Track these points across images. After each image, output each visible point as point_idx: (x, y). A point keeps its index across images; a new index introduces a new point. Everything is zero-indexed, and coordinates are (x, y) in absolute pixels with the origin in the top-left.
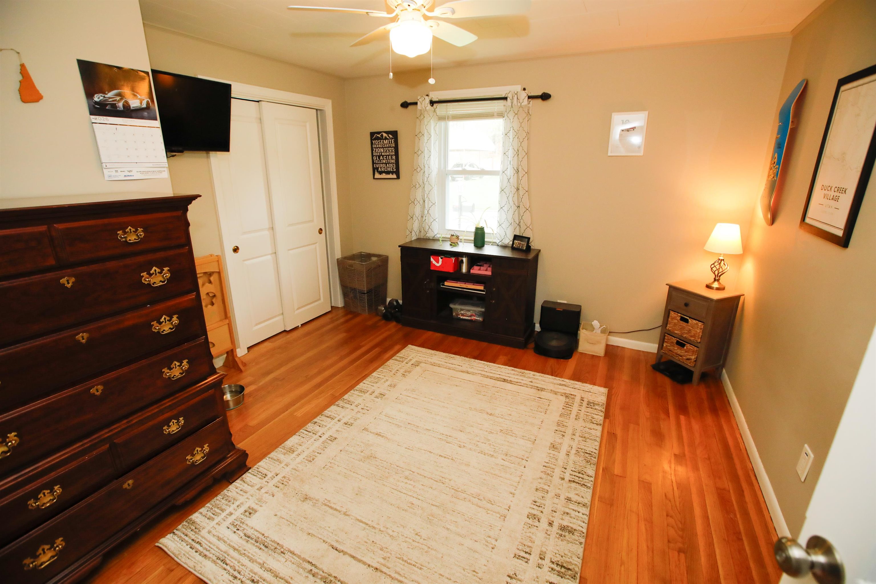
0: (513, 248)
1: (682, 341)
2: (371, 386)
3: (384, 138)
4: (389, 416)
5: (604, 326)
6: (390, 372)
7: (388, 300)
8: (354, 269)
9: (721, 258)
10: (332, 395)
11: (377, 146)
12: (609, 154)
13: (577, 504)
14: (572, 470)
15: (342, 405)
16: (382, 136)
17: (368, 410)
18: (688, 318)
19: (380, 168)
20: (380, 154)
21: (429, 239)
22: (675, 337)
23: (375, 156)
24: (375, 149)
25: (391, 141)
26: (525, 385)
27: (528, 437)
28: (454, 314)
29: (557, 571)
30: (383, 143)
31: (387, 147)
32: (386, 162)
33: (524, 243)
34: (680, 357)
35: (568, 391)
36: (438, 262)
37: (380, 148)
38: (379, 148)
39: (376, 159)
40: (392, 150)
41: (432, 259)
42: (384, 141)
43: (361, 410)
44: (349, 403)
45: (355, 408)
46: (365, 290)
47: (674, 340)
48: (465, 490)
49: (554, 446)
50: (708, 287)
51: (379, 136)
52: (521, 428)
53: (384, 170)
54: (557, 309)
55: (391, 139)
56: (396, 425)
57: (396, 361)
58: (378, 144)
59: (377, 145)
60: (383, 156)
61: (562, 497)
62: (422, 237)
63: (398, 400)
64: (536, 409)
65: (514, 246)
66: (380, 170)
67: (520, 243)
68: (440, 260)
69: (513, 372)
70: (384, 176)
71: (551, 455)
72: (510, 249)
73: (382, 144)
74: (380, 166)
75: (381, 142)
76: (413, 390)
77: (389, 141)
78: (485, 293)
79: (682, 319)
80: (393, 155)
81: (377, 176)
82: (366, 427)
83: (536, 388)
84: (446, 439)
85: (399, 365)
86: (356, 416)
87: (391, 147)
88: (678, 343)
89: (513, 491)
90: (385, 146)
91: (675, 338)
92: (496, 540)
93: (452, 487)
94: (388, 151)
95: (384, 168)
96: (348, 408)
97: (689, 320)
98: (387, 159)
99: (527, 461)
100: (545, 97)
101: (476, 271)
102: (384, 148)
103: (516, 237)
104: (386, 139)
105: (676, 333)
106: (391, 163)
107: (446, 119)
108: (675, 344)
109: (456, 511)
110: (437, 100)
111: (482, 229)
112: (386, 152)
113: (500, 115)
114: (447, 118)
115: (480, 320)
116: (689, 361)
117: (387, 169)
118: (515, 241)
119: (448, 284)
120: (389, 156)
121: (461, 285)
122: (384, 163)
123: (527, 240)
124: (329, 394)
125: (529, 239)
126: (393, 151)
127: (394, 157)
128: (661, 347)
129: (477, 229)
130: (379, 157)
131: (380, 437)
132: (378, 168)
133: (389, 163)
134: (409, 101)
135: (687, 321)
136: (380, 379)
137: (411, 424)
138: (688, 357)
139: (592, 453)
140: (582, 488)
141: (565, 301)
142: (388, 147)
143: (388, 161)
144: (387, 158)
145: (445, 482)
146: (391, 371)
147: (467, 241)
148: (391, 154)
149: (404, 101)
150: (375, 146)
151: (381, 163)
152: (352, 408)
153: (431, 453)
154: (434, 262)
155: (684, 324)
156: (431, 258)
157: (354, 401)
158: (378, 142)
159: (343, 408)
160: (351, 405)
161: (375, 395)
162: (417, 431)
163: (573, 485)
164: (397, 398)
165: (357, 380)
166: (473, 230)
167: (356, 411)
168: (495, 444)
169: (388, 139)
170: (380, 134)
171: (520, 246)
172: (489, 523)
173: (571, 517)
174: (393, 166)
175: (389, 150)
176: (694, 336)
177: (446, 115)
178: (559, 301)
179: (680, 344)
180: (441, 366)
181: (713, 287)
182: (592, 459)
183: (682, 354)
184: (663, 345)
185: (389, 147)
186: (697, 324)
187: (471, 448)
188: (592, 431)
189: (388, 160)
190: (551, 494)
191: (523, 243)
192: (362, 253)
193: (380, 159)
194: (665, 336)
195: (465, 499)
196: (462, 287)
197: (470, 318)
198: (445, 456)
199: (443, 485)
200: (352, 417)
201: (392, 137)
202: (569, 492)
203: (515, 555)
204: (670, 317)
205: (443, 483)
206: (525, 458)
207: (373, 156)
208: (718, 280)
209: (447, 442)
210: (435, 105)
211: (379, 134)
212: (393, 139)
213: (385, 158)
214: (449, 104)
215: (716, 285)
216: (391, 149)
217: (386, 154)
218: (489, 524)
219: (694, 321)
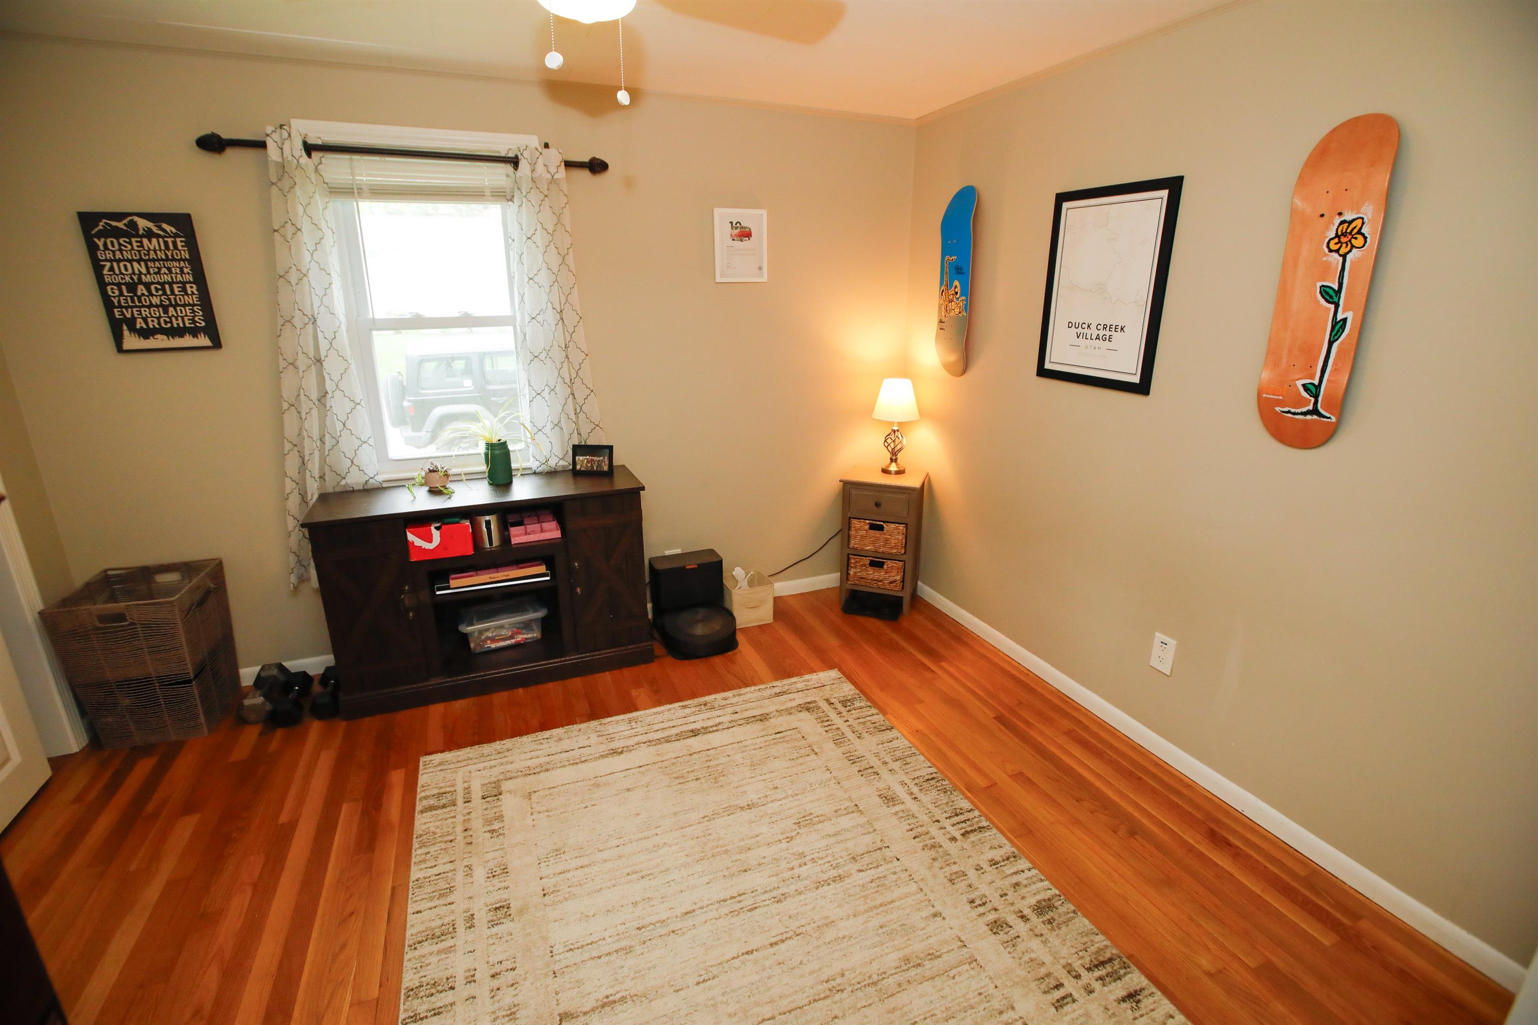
0: (576, 473)
1: (879, 560)
2: (445, 907)
3: (141, 232)
4: (579, 945)
5: (752, 573)
6: (453, 844)
7: (248, 674)
8: (132, 624)
9: (895, 428)
10: (357, 1004)
11: (118, 255)
12: (718, 280)
13: (1008, 862)
14: (946, 818)
15: (425, 1007)
16: (133, 225)
17: (513, 969)
18: (882, 523)
19: (139, 320)
20: (132, 278)
21: (354, 491)
22: (866, 557)
23: (110, 284)
24: (108, 264)
25: (175, 243)
26: (734, 724)
27: (843, 807)
28: (472, 645)
29: (1107, 976)
30: (142, 246)
31: (158, 260)
32: (161, 301)
33: (602, 458)
34: (880, 583)
35: (800, 699)
36: (430, 540)
37: (130, 261)
38: (124, 260)
39: (121, 294)
40: (181, 269)
41: (411, 537)
42: (145, 241)
43: (495, 983)
44: (440, 988)
45: (471, 989)
46: (191, 671)
47: (867, 561)
48: (881, 971)
49: (886, 798)
50: (885, 471)
51: (120, 225)
52: (818, 800)
53: (159, 323)
54: (688, 567)
55: (170, 237)
56: (617, 951)
57: (435, 812)
58: (121, 250)
59: (114, 252)
60: (147, 286)
61: (985, 866)
62: (330, 490)
63: (552, 895)
64: (796, 755)
65: (578, 467)
66: (140, 324)
67: (592, 460)
68: (436, 535)
69: (687, 711)
70: (161, 341)
71: (901, 814)
72: (571, 474)
73: (139, 251)
74: (141, 314)
75: (130, 243)
76: (558, 852)
77: (166, 243)
78: (548, 578)
79: (873, 527)
80: (190, 282)
81: (131, 341)
82: (561, 1009)
83: (753, 719)
84: (739, 906)
85: (454, 817)
86: (501, 1004)
87: (174, 259)
88: (873, 564)
89: (933, 910)
90: (152, 255)
91: (868, 558)
92: (1013, 1008)
93: (859, 983)
94: (164, 270)
95: (159, 318)
96: (452, 1004)
97: (885, 526)
98: (165, 293)
99: (888, 847)
100: (597, 166)
101: (519, 536)
102: (145, 261)
103: (578, 450)
104: (149, 234)
105: (867, 550)
106: (184, 305)
107: (353, 192)
108: (868, 566)
109: (917, 1020)
110: (320, 142)
111: (503, 446)
112: (158, 273)
113: (502, 195)
114: (356, 191)
115: (533, 638)
116: (894, 584)
117: (171, 322)
118: (577, 458)
119: (460, 584)
120: (171, 284)
121: (492, 575)
122: (157, 306)
123: (607, 451)
124: (346, 1009)
125: (611, 448)
126: (186, 270)
127: (192, 289)
128: (845, 576)
129: (491, 446)
130: (132, 287)
131: (618, 1007)
132: (134, 319)
133: (177, 305)
134: (225, 135)
135: (881, 528)
136: (449, 874)
137: (643, 927)
138: (892, 579)
139: (934, 775)
140: (985, 835)
141: (677, 548)
142: (162, 260)
143: (169, 300)
144: (164, 290)
145: (839, 985)
146: (451, 841)
147: (471, 477)
148: (179, 278)
149: (208, 132)
150: (110, 255)
151: (144, 306)
152: (465, 995)
153: (752, 952)
154: (419, 542)
155: (877, 533)
156: (409, 534)
157: (449, 973)
158: (120, 244)
159: (439, 1013)
160: (452, 988)
161: (485, 920)
162: (673, 932)
163: (973, 837)
164: (543, 893)
165: (386, 916)
166: (482, 449)
167: (487, 994)
168: (820, 855)
169: (158, 236)
170: (125, 221)
171: (592, 465)
172: (973, 992)
173: (1026, 886)
174: (194, 312)
175: (169, 269)
176: (895, 547)
177: (353, 184)
178: (667, 553)
179: (877, 564)
180: (548, 766)
181: (890, 471)
182: (944, 783)
183: (881, 578)
184: (848, 574)
185: (167, 259)
186: (897, 528)
187: (797, 890)
188: (895, 744)
189: (172, 297)
190: (972, 873)
191: (598, 459)
192: (110, 573)
193: (135, 294)
194: (849, 559)
195: (900, 985)
196: (495, 580)
197: (513, 641)
198: (779, 938)
199: (845, 995)
200: (493, 1016)
201: (174, 230)
202: (982, 853)
203: (1054, 1005)
204: (853, 529)
205: (842, 991)
206: (879, 845)
207: (102, 285)
208: (896, 460)
209: (750, 910)
210: (316, 155)
211: (119, 221)
212: (180, 236)
213: (157, 290)
214: (356, 157)
215: (893, 468)
216: (176, 264)
217: (157, 278)
218: (976, 993)
219: (893, 526)
